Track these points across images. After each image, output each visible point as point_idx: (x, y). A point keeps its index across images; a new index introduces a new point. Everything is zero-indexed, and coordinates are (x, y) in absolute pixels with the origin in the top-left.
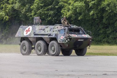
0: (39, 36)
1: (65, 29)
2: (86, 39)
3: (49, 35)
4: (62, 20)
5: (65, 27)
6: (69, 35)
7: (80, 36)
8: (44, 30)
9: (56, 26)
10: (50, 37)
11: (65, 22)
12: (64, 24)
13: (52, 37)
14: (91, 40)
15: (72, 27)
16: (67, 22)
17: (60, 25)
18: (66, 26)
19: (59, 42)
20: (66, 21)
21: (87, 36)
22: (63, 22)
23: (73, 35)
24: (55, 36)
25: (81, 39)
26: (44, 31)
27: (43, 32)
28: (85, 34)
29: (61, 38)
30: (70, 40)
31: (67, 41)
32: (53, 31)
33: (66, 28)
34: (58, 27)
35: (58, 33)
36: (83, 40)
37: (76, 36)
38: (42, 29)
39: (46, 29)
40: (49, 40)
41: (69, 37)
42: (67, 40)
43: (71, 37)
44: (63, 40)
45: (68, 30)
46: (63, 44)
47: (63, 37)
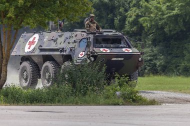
0: (47, 53)
1: (88, 39)
2: (128, 57)
3: (61, 51)
4: (87, 20)
5: (88, 34)
6: (94, 50)
7: (116, 51)
8: (55, 41)
9: (75, 33)
10: (62, 53)
11: (92, 25)
13: (65, 53)
14: (140, 59)
15: (105, 34)
16: (95, 25)
17: (82, 32)
18: (91, 33)
19: (75, 63)
20: (94, 23)
21: (131, 51)
22: (88, 24)
23: (101, 49)
24: (69, 52)
25: (117, 56)
27: (53, 46)
28: (130, 47)
29: (80, 56)
30: (95, 60)
31: (89, 61)
32: (69, 43)
33: (91, 36)
34: (79, 34)
35: (76, 47)
36: (122, 59)
37: (109, 51)
38: (53, 40)
39: (59, 38)
40: (62, 59)
41: (92, 53)
42: (89, 58)
43: (96, 53)
44: (82, 58)
45: (94, 39)
46: (83, 66)
47: (84, 53)
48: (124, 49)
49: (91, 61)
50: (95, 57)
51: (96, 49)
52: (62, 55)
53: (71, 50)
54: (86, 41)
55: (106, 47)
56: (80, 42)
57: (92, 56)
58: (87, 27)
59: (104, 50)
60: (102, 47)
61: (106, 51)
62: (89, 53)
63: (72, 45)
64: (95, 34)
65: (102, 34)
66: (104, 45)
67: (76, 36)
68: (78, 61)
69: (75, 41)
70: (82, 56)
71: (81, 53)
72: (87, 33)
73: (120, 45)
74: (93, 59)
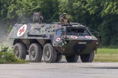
0: (33, 38)
1: (62, 29)
2: (89, 42)
3: (44, 37)
4: (61, 17)
5: (63, 26)
6: (66, 37)
7: (81, 38)
8: (39, 29)
9: (53, 25)
10: (44, 38)
11: (64, 20)
12: (62, 22)
13: (46, 38)
14: (97, 43)
17: (58, 24)
18: (64, 25)
19: (54, 45)
21: (91, 38)
22: (62, 19)
23: (72, 36)
24: (50, 38)
25: (82, 41)
26: (39, 31)
27: (37, 33)
28: (90, 35)
29: (57, 41)
31: (63, 44)
32: (49, 32)
33: (65, 27)
34: (56, 26)
35: (54, 35)
36: (85, 43)
37: (76, 38)
38: (37, 29)
39: (42, 28)
40: (44, 42)
41: (65, 39)
42: (63, 42)
43: (68, 38)
44: (59, 42)
45: (66, 29)
46: (59, 47)
47: (59, 39)
48: (86, 37)
49: (65, 44)
50: (68, 41)
51: (68, 36)
52: (44, 40)
53: (51, 36)
54: (61, 30)
55: (74, 35)
56: (57, 31)
57: (65, 41)
58: (61, 21)
59: (73, 37)
60: (72, 35)
61: (75, 37)
62: (63, 39)
63: (51, 33)
64: (67, 26)
65: (71, 26)
66: (73, 34)
67: (54, 27)
68: (55, 44)
69: (54, 30)
70: (59, 40)
71: (58, 39)
72: (61, 25)
73: (84, 34)
74: (66, 43)
